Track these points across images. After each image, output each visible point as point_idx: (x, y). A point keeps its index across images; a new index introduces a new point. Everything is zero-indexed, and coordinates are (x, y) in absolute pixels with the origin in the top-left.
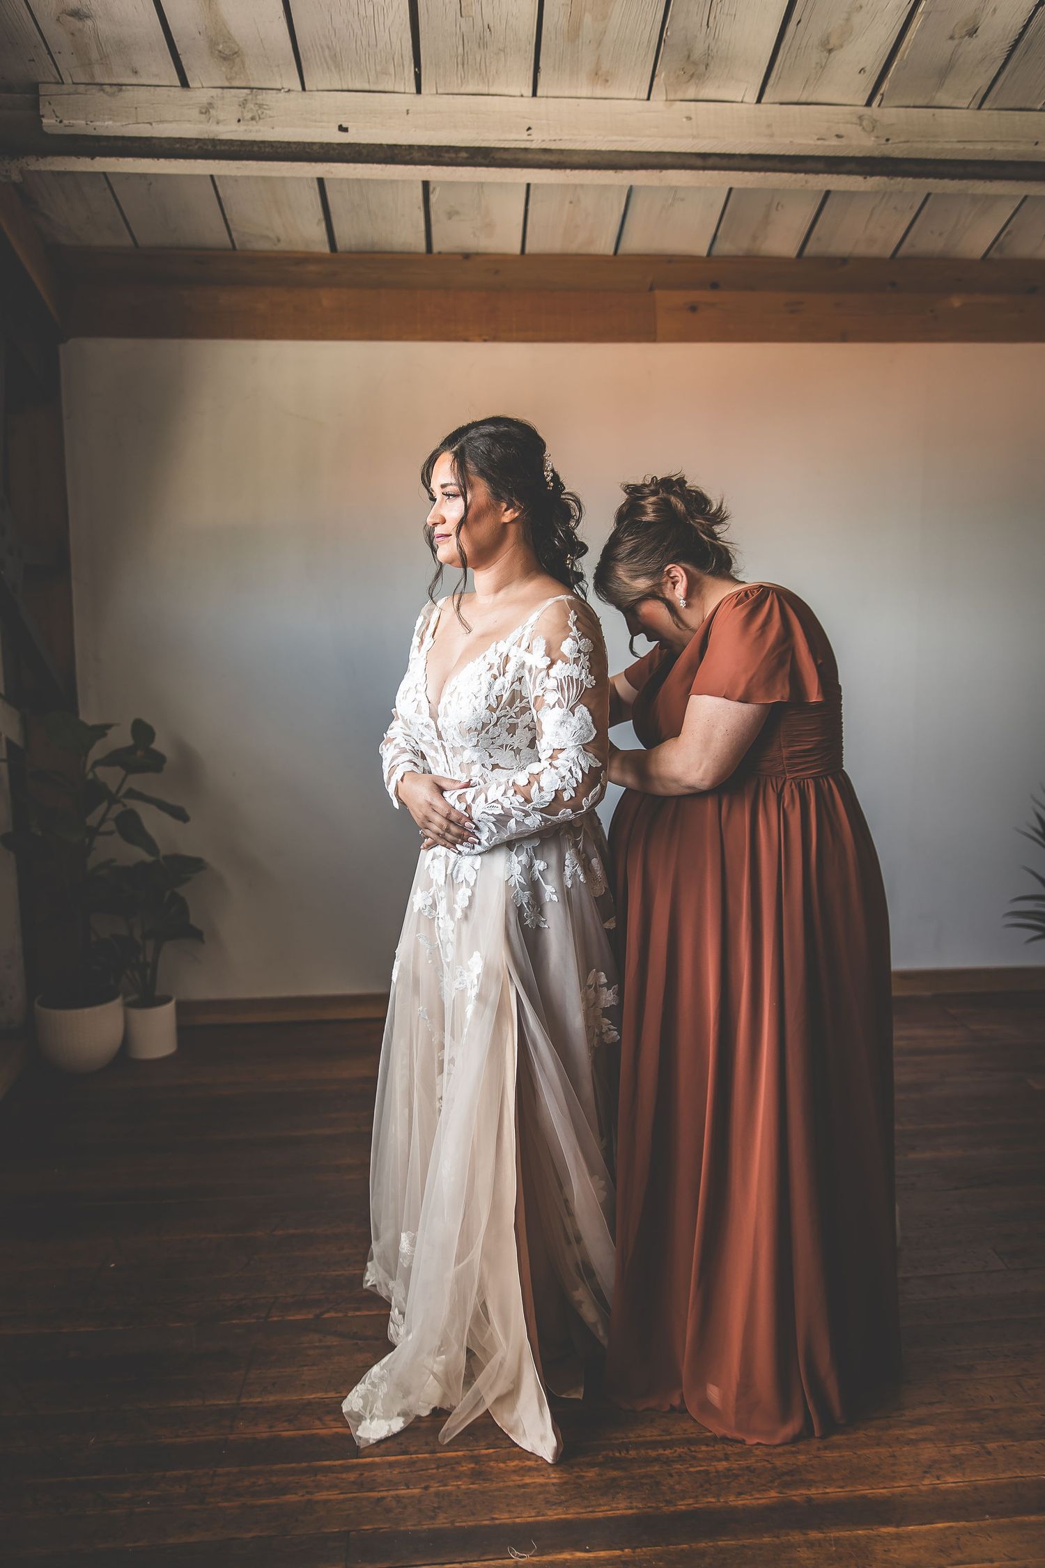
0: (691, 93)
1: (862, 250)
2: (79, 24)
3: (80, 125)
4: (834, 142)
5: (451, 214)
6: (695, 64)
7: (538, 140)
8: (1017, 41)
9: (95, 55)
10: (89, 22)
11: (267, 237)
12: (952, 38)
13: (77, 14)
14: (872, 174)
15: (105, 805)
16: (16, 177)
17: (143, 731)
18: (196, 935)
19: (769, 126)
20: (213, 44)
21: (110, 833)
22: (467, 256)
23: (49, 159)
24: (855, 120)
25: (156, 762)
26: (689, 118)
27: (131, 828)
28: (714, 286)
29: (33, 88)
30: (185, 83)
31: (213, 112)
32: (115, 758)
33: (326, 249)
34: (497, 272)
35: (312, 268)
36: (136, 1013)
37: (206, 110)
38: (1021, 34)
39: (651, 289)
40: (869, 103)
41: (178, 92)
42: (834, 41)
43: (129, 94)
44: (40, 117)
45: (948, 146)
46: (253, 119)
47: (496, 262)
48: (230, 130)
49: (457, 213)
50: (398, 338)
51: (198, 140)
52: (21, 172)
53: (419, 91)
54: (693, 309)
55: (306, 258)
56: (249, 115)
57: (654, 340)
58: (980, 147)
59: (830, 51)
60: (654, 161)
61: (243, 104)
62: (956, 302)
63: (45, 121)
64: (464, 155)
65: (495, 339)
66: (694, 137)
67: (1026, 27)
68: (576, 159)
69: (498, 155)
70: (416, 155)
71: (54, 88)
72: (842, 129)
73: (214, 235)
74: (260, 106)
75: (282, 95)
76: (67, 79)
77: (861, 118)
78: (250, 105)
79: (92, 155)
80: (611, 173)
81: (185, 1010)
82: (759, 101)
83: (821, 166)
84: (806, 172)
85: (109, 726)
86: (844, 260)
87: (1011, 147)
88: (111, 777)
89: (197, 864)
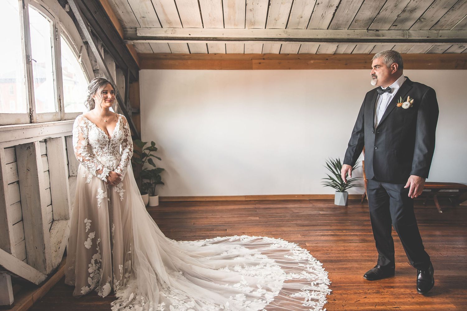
0: (253, 27)
1: (291, 52)
2: (144, 19)
3: (144, 35)
4: (279, 36)
5: (212, 47)
6: (252, 23)
7: (225, 36)
8: (310, 19)
9: (146, 23)
10: (145, 18)
11: (178, 51)
12: (298, 18)
13: (143, 17)
14: (286, 41)
15: (146, 157)
16: (132, 43)
17: (153, 144)
18: (163, 184)
19: (267, 33)
20: (167, 21)
21: (147, 162)
22: (215, 54)
23: (138, 41)
24: (283, 32)
25: (155, 150)
26: (252, 32)
27: (150, 162)
28: (264, 59)
29: (136, 28)
30: (162, 27)
31: (167, 32)
32: (148, 149)
33: (189, 53)
34: (221, 57)
35: (186, 56)
36: (151, 197)
37: (166, 32)
38: (310, 18)
39: (252, 60)
40: (286, 28)
41: (161, 28)
42: (277, 19)
43: (152, 29)
44: (137, 33)
45: (300, 36)
46: (174, 33)
47: (221, 55)
48: (170, 35)
49: (213, 47)
50: (203, 69)
51: (164, 37)
52: (133, 43)
53: (203, 28)
54: (260, 63)
55: (185, 55)
56: (173, 33)
57: (252, 69)
58: (307, 36)
59: (276, 21)
60: (247, 39)
61: (172, 31)
62: (312, 62)
63: (137, 34)
64: (212, 38)
65: (221, 69)
66: (253, 35)
67: (311, 17)
68: (232, 39)
69: (218, 38)
70: (203, 39)
71: (139, 28)
72: (281, 33)
73: (168, 51)
74: (175, 31)
75: (179, 29)
76: (142, 27)
77: (284, 31)
78: (173, 31)
79: (146, 40)
80: (238, 41)
81: (160, 198)
82: (265, 28)
83: (278, 40)
84: (274, 41)
85: (147, 143)
86: (288, 54)
87: (312, 36)
88: (147, 152)
89: (163, 170)
